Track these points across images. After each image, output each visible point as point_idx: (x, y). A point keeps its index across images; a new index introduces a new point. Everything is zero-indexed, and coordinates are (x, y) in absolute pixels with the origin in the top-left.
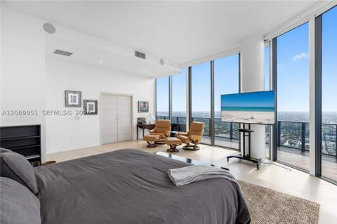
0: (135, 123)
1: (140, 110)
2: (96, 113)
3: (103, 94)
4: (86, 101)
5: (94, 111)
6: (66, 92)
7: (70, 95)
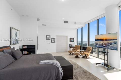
0: (68, 46)
1: (71, 41)
2: (55, 42)
3: (57, 36)
4: (52, 38)
5: (54, 41)
6: (47, 36)
7: (47, 37)
